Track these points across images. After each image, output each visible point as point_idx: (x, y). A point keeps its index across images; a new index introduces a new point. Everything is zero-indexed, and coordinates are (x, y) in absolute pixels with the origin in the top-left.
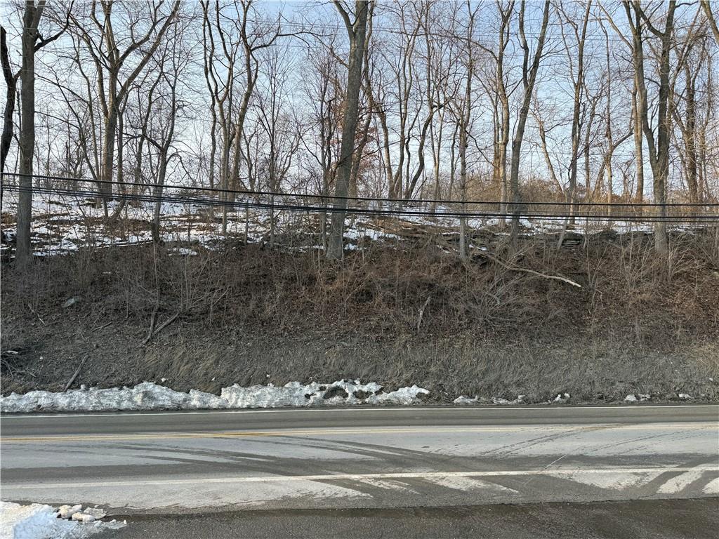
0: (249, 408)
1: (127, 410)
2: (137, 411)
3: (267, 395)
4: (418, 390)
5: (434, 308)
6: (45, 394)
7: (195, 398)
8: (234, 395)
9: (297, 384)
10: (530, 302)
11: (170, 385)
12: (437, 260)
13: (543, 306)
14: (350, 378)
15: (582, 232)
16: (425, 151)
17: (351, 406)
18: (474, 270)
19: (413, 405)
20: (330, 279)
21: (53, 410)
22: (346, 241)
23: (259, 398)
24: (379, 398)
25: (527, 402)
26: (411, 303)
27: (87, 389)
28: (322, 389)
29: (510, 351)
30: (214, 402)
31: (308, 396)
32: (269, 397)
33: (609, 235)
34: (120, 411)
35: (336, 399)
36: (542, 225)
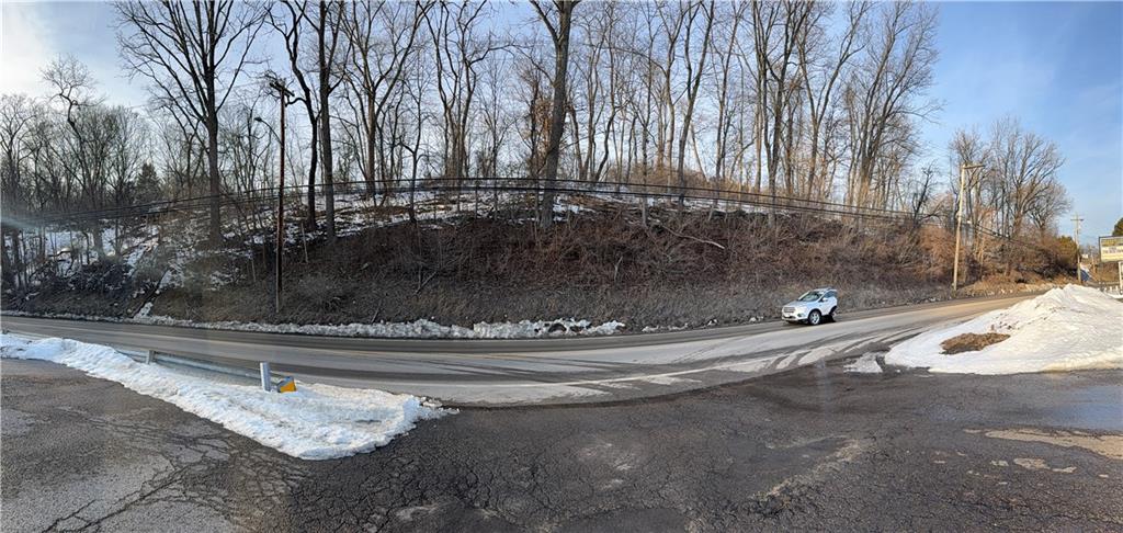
0: (495, 338)
1: (412, 338)
2: (417, 338)
3: (507, 330)
4: (618, 324)
5: (626, 264)
6: (361, 325)
7: (456, 331)
8: (484, 329)
9: (528, 322)
10: (691, 258)
11: (438, 321)
12: (626, 229)
13: (700, 262)
14: (567, 317)
15: (723, 211)
16: (609, 142)
17: (569, 337)
18: (653, 235)
19: (613, 334)
20: (546, 244)
21: (367, 336)
22: (555, 214)
23: (501, 331)
24: (589, 330)
25: (691, 327)
26: (608, 261)
27: (385, 323)
28: (546, 325)
29: (679, 293)
30: (470, 334)
31: (537, 331)
32: (509, 331)
33: (741, 214)
34: (409, 338)
35: (558, 332)
36: (696, 205)
